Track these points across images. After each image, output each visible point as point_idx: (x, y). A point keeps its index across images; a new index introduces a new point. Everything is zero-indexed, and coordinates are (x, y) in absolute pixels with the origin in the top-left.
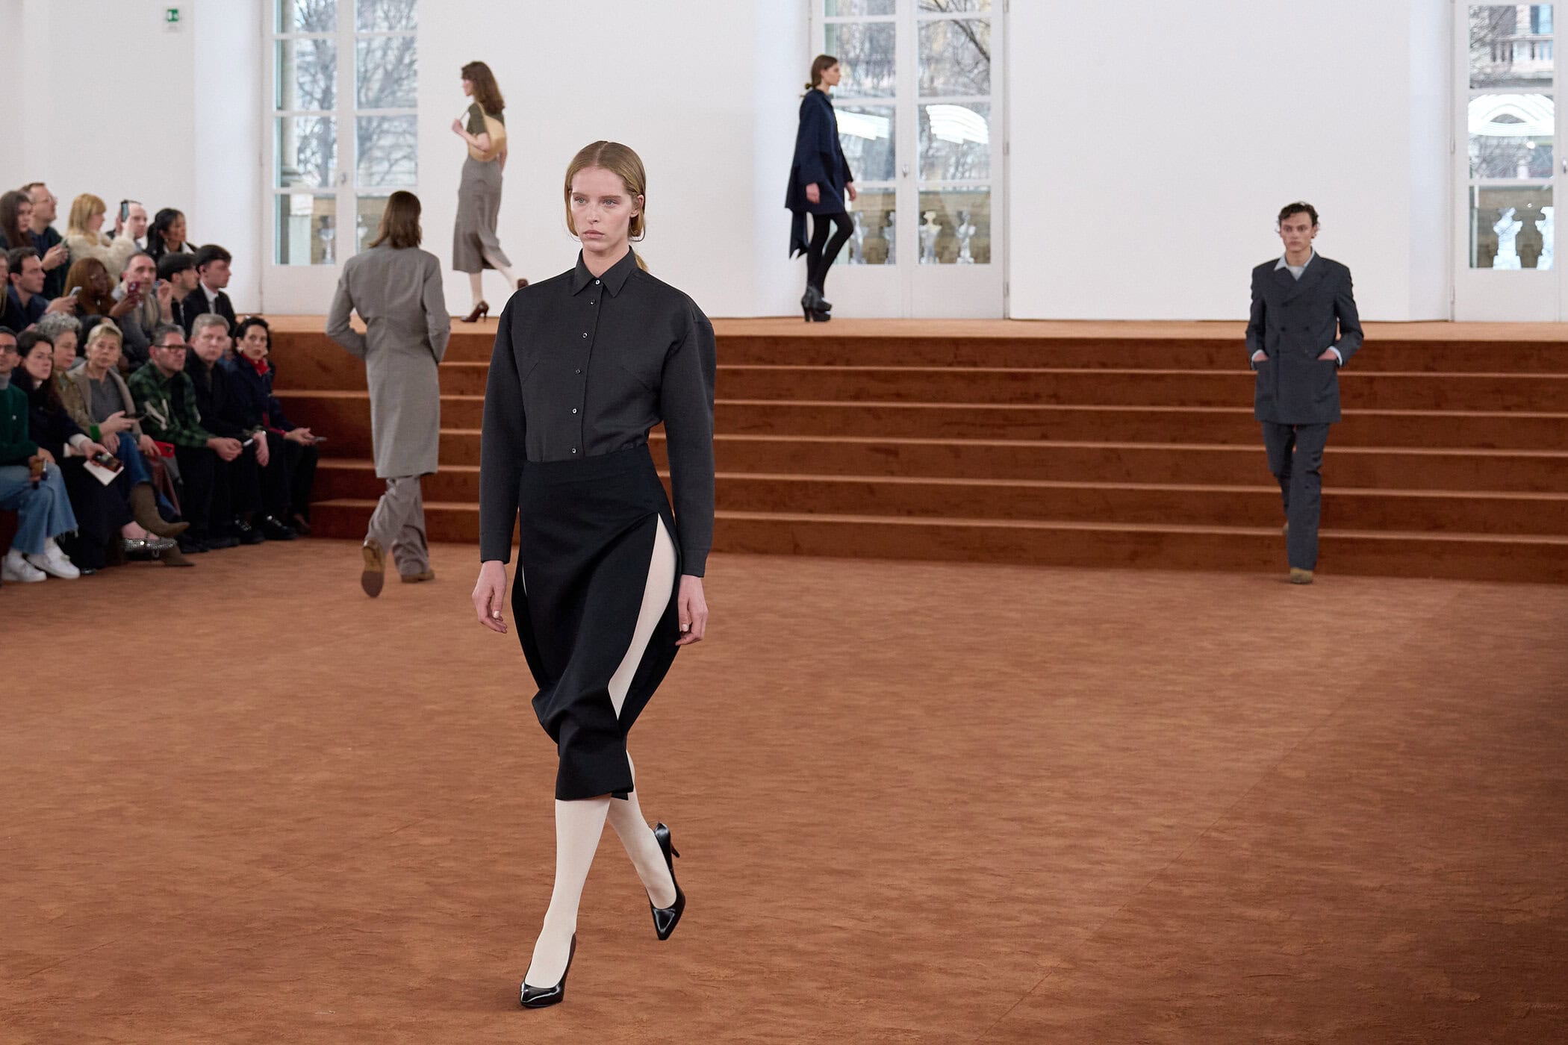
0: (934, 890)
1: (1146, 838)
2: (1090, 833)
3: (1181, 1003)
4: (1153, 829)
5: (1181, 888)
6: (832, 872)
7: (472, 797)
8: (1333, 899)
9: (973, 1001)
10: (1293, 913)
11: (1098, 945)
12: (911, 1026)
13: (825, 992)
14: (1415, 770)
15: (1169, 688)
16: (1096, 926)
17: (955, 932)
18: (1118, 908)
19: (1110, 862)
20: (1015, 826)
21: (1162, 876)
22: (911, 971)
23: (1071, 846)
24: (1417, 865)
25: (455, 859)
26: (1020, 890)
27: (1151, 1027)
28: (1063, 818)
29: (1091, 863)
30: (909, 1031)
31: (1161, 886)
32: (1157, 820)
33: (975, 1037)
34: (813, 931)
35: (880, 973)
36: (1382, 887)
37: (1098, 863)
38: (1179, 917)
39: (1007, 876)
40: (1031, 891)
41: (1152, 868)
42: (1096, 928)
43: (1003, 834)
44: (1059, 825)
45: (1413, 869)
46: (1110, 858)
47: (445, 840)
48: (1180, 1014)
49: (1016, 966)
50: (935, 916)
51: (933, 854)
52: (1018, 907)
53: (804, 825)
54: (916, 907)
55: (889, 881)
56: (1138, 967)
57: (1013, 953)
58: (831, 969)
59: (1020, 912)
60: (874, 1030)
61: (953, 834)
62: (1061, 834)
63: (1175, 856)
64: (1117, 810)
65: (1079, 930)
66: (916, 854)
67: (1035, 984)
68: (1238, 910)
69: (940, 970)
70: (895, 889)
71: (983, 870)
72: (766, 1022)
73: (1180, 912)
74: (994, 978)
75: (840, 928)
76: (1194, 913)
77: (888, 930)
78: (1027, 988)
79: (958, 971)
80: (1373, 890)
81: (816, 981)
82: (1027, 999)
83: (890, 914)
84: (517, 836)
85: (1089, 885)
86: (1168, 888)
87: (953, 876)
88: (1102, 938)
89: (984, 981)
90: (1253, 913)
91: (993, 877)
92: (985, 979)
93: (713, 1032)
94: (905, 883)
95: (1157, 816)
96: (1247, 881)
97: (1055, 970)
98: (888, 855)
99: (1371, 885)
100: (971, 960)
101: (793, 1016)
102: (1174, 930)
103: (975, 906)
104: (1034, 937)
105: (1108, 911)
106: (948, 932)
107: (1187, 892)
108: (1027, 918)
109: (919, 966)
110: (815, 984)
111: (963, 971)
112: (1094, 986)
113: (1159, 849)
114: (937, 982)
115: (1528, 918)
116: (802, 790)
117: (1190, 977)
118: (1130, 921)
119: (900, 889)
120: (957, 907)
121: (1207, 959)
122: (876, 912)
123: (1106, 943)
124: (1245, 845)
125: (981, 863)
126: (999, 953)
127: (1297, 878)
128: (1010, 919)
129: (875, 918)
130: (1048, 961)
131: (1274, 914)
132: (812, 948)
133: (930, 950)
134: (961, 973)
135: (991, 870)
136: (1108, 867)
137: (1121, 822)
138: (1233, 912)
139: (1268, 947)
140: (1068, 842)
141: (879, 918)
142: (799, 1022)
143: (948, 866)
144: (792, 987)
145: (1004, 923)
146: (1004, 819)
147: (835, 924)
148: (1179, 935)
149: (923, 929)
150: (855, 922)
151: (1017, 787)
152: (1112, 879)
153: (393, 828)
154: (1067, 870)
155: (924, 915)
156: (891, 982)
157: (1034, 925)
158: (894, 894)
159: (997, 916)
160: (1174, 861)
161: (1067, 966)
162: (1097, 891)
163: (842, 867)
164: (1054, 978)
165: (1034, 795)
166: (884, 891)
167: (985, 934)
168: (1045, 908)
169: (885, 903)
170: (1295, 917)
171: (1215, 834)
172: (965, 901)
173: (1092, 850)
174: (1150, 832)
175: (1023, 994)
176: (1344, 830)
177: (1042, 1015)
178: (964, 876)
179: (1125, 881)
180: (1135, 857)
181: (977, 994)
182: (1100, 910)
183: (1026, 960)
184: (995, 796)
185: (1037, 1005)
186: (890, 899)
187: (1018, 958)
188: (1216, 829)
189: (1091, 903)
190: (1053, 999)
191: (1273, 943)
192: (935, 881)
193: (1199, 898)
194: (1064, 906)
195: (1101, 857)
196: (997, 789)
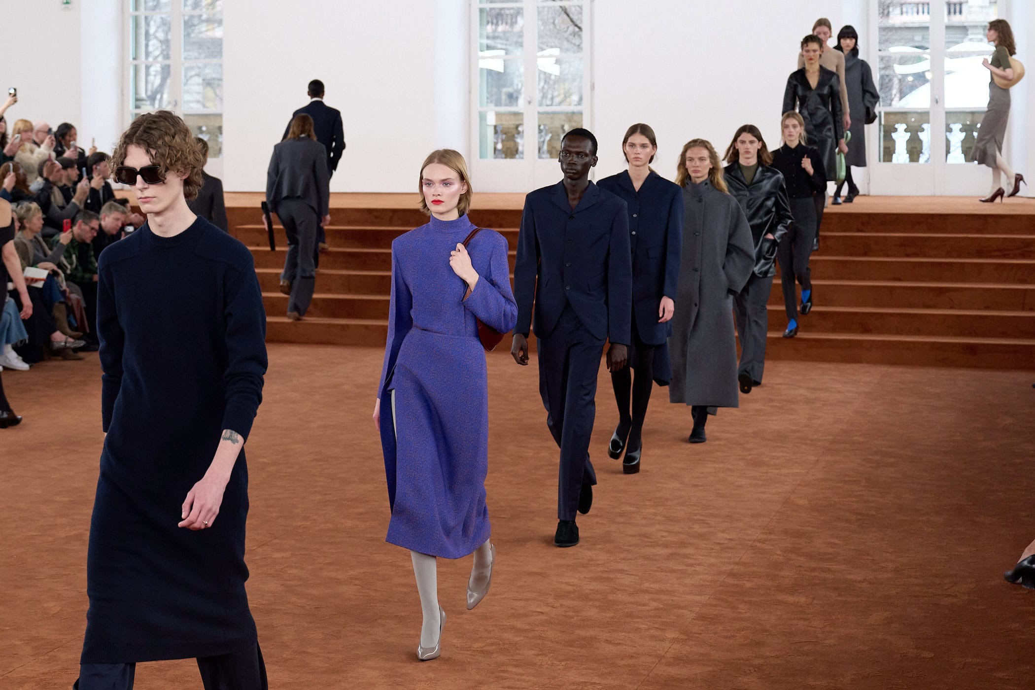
0: (594, 586)
1: (718, 547)
2: (683, 544)
3: (757, 662)
4: (721, 542)
5: (744, 582)
6: (531, 574)
7: (299, 524)
8: (836, 589)
9: (631, 662)
10: (814, 599)
11: (700, 622)
12: (596, 680)
13: (540, 657)
14: (874, 499)
17: (612, 614)
18: (707, 597)
19: (699, 564)
20: (637, 540)
21: (731, 574)
22: (589, 642)
23: (673, 554)
24: (883, 565)
25: (296, 568)
26: (647, 585)
27: (740, 678)
28: (665, 534)
29: (687, 565)
30: (595, 683)
31: (731, 581)
32: (722, 535)
33: (636, 687)
34: (525, 615)
35: (571, 643)
36: (865, 579)
37: (691, 565)
38: (745, 602)
39: (637, 575)
40: (652, 586)
41: (724, 568)
42: (697, 611)
43: (630, 546)
44: (664, 539)
45: (883, 567)
46: (698, 562)
47: (287, 554)
48: (756, 669)
49: (652, 637)
50: (598, 604)
51: (590, 560)
52: (647, 597)
54: (585, 598)
55: (566, 580)
56: (727, 637)
57: (649, 629)
58: (539, 641)
59: (649, 600)
60: (574, 683)
61: (600, 546)
62: (666, 545)
63: (737, 560)
64: (697, 528)
65: (685, 612)
66: (579, 561)
67: (666, 650)
68: (781, 597)
69: (607, 641)
70: (570, 585)
71: (621, 571)
72: (506, 678)
73: (746, 599)
74: (640, 646)
75: (542, 613)
76: (755, 599)
77: (571, 614)
78: (661, 653)
79: (618, 641)
80: (859, 582)
81: (533, 650)
82: (663, 660)
83: (570, 603)
84: (331, 551)
85: (688, 581)
86: (736, 582)
87: (605, 575)
88: (701, 617)
89: (635, 648)
90: (791, 599)
91: (629, 576)
92: (635, 647)
93: (475, 686)
94: (576, 581)
95: (723, 532)
96: (784, 577)
97: (675, 640)
99: (859, 579)
100: (624, 634)
101: (523, 675)
102: (744, 611)
103: (620, 596)
104: (660, 617)
105: (704, 599)
106: (608, 615)
107: (748, 585)
108: (654, 604)
109: (593, 639)
110: (533, 652)
111: (621, 642)
112: (702, 651)
113: (725, 555)
114: (607, 649)
115: (955, 600)
116: (503, 516)
117: (759, 644)
118: (715, 606)
119: (573, 585)
120: (610, 597)
121: (766, 631)
123: (704, 621)
124: (778, 552)
125: (621, 566)
126: (640, 629)
127: (814, 574)
128: (644, 605)
129: (561, 605)
130: (671, 634)
131: (803, 600)
132: (527, 627)
133: (599, 627)
134: (620, 643)
135: (627, 570)
136: (698, 568)
137: (702, 536)
138: (777, 598)
139: (802, 622)
140: (670, 551)
141: (564, 605)
142: (527, 678)
143: (600, 569)
144: (519, 654)
145: (641, 608)
146: (630, 535)
147: (538, 610)
148: (747, 615)
149: (592, 613)
150: (550, 608)
151: (634, 513)
152: (701, 577)
153: (254, 546)
154: (673, 571)
155: (591, 603)
156: (579, 650)
157: (657, 609)
158: (570, 588)
159: (636, 603)
160: (737, 564)
161: (683, 637)
162: (692, 585)
163: (535, 570)
164: (676, 646)
165: (645, 518)
166: (563, 586)
167: (630, 615)
168: (663, 597)
169: (565, 595)
170: (815, 602)
171: (758, 544)
172: (615, 594)
173: (686, 556)
174: (719, 544)
175: (661, 657)
176: (836, 541)
177: (673, 671)
178: (611, 576)
179: (709, 578)
180: (712, 560)
181: (632, 657)
182: (697, 598)
183: (658, 633)
184: (621, 520)
185: (669, 664)
186: (569, 592)
187: (653, 632)
188: (759, 541)
189: (691, 593)
190: (679, 660)
191: (805, 620)
192: (594, 579)
193: (756, 589)
194: (676, 596)
195: (692, 561)
196: (622, 514)
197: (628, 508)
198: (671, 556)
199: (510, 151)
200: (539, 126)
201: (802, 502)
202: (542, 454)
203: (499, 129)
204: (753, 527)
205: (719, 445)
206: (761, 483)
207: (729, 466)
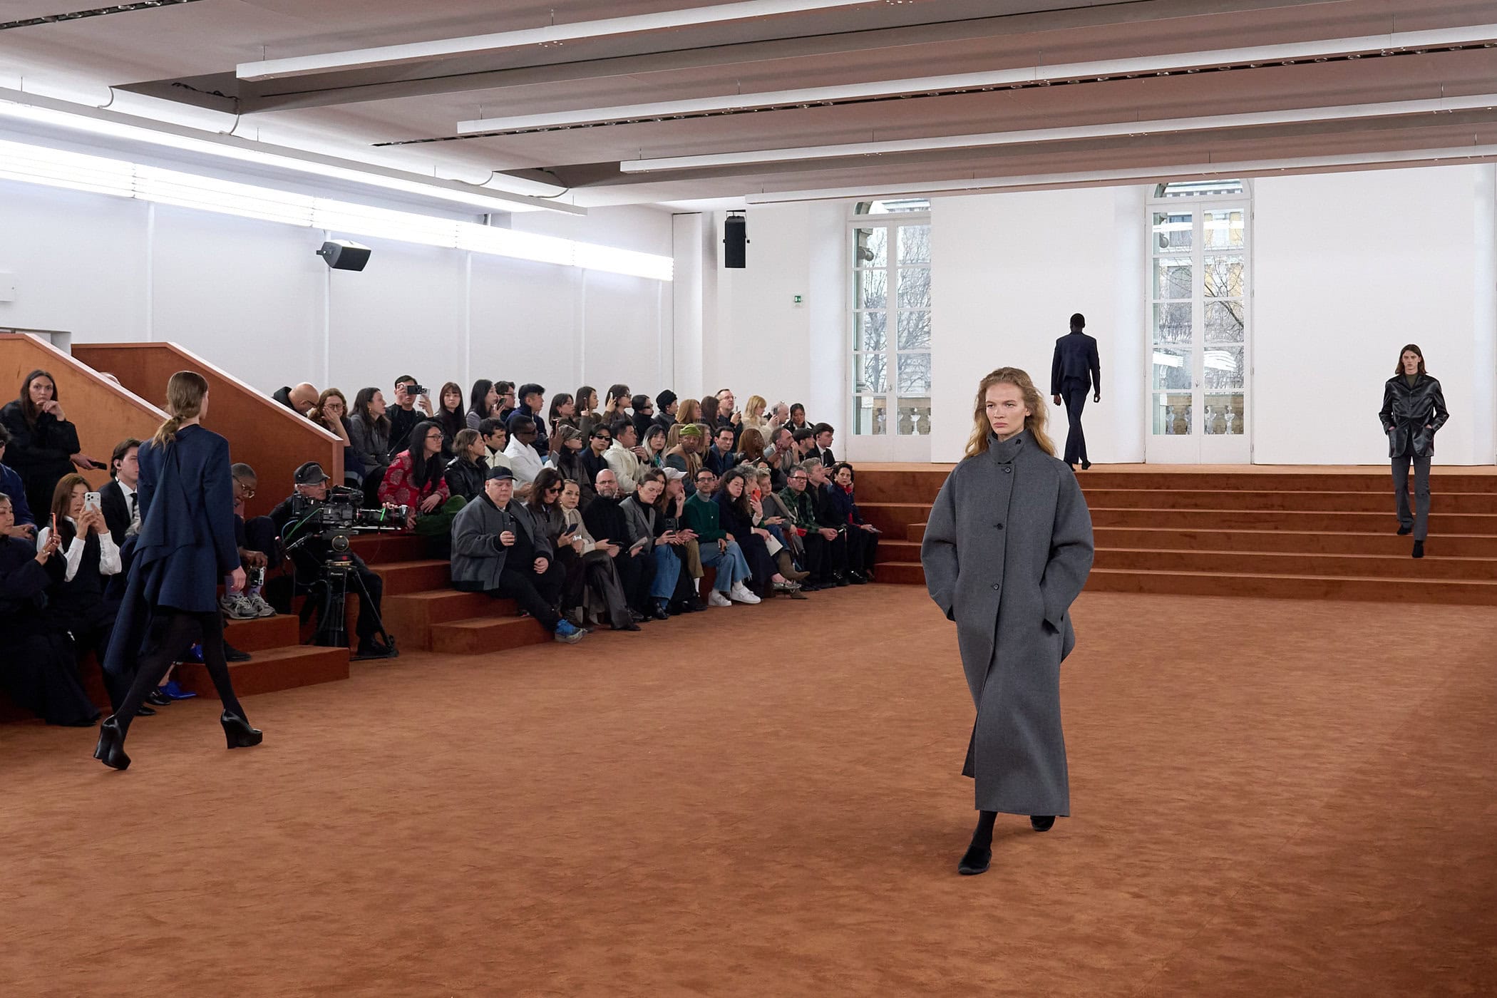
0: (1232, 779)
1: (1349, 750)
2: (1317, 746)
3: (1381, 843)
4: (1352, 745)
5: (1372, 778)
6: (1175, 768)
8: (1456, 785)
9: (1260, 841)
10: (1435, 792)
11: (1328, 810)
12: (1227, 856)
15: (1354, 666)
16: (1326, 799)
17: (1246, 803)
19: (1330, 763)
20: (1274, 743)
21: (1360, 771)
22: (1224, 824)
23: (1305, 755)
26: (1280, 779)
28: (1301, 738)
29: (1320, 763)
31: (1359, 777)
32: (1354, 739)
34: (1167, 802)
35: (1207, 826)
36: (1483, 777)
37: (1324, 763)
38: (1371, 794)
39: (1273, 771)
40: (1286, 780)
41: (1353, 767)
42: (1326, 801)
43: (1269, 747)
44: (1299, 742)
46: (1330, 761)
48: (1378, 850)
49: (1283, 822)
50: (1234, 794)
51: (1230, 759)
52: (1281, 788)
53: (1156, 742)
54: (1224, 788)
55: (1207, 774)
56: (1351, 823)
57: (1281, 815)
59: (1282, 791)
61: (1241, 747)
62: (1301, 747)
63: (1366, 760)
64: (1331, 734)
65: (1314, 801)
66: (1221, 759)
67: (1295, 832)
68: (1404, 790)
69: (1241, 824)
70: (1211, 778)
71: (1259, 767)
73: (1372, 791)
74: (1271, 829)
75: (1183, 800)
76: (1380, 792)
77: (1210, 801)
78: (1290, 834)
79: (1251, 825)
80: (1479, 779)
82: (1292, 841)
83: (1210, 792)
85: (1319, 776)
86: (1364, 778)
87: (1243, 771)
88: (1329, 806)
89: (1266, 831)
90: (1414, 792)
91: (1265, 771)
92: (1266, 829)
94: (1216, 775)
95: (1355, 737)
96: (1408, 774)
97: (1306, 825)
98: (1206, 759)
99: (1478, 777)
100: (1256, 819)
102: (1369, 802)
103: (1257, 788)
104: (1291, 805)
105: (1332, 791)
106: (1243, 803)
107: (1374, 780)
108: (1286, 795)
109: (1228, 822)
111: (1254, 825)
112: (1328, 834)
113: (1355, 756)
114: (1240, 831)
116: (1154, 722)
117: (1381, 829)
118: (1344, 796)
119: (1214, 778)
120: (1248, 788)
121: (1389, 818)
122: (1203, 791)
123: (1332, 809)
124: (1404, 754)
125: (1258, 764)
126: (1272, 814)
127: (1437, 772)
128: (1277, 795)
129: (1202, 794)
130: (1301, 819)
131: (1424, 793)
132: (1167, 811)
133: (1234, 813)
135: (1264, 767)
136: (1329, 766)
137: (1333, 740)
138: (1402, 791)
139: (1423, 811)
140: (1303, 752)
143: (1239, 765)
145: (1273, 797)
146: (1269, 739)
147: (1180, 798)
148: (1371, 805)
149: (1229, 801)
150: (1191, 797)
151: (1274, 721)
152: (1332, 773)
154: (1306, 768)
155: (1228, 793)
156: (1213, 831)
157: (1289, 799)
158: (1210, 781)
159: (1270, 793)
160: (1365, 763)
161: (1310, 822)
162: (1324, 779)
163: (1180, 766)
164: (1305, 829)
165: (1283, 725)
166: (1205, 779)
167: (1264, 804)
168: (1296, 789)
169: (1206, 786)
170: (1436, 795)
171: (1386, 748)
172: (1251, 785)
173: (1319, 756)
174: (1350, 746)
175: (1288, 838)
176: (1459, 746)
177: (1300, 850)
178: (1249, 771)
179: (1340, 774)
180: (1343, 760)
181: (1262, 837)
182: (1327, 790)
183: (1288, 818)
184: (1262, 726)
185: (1297, 844)
186: (1209, 784)
187: (1283, 817)
188: (1387, 745)
189: (1322, 786)
190: (1305, 841)
191: (1425, 809)
192: (1233, 774)
193: (1381, 783)
194: (1307, 788)
195: (1324, 760)
196: (1264, 722)
197: (1267, 717)
198: (1304, 757)
199: (1181, 427)
200: (1206, 407)
201: (1428, 714)
202: (1195, 674)
203: (1171, 409)
204: (1383, 733)
205: (1356, 668)
206: (1391, 698)
207: (1363, 685)
